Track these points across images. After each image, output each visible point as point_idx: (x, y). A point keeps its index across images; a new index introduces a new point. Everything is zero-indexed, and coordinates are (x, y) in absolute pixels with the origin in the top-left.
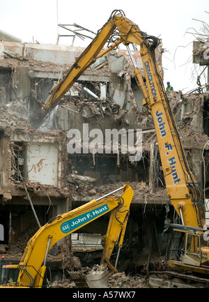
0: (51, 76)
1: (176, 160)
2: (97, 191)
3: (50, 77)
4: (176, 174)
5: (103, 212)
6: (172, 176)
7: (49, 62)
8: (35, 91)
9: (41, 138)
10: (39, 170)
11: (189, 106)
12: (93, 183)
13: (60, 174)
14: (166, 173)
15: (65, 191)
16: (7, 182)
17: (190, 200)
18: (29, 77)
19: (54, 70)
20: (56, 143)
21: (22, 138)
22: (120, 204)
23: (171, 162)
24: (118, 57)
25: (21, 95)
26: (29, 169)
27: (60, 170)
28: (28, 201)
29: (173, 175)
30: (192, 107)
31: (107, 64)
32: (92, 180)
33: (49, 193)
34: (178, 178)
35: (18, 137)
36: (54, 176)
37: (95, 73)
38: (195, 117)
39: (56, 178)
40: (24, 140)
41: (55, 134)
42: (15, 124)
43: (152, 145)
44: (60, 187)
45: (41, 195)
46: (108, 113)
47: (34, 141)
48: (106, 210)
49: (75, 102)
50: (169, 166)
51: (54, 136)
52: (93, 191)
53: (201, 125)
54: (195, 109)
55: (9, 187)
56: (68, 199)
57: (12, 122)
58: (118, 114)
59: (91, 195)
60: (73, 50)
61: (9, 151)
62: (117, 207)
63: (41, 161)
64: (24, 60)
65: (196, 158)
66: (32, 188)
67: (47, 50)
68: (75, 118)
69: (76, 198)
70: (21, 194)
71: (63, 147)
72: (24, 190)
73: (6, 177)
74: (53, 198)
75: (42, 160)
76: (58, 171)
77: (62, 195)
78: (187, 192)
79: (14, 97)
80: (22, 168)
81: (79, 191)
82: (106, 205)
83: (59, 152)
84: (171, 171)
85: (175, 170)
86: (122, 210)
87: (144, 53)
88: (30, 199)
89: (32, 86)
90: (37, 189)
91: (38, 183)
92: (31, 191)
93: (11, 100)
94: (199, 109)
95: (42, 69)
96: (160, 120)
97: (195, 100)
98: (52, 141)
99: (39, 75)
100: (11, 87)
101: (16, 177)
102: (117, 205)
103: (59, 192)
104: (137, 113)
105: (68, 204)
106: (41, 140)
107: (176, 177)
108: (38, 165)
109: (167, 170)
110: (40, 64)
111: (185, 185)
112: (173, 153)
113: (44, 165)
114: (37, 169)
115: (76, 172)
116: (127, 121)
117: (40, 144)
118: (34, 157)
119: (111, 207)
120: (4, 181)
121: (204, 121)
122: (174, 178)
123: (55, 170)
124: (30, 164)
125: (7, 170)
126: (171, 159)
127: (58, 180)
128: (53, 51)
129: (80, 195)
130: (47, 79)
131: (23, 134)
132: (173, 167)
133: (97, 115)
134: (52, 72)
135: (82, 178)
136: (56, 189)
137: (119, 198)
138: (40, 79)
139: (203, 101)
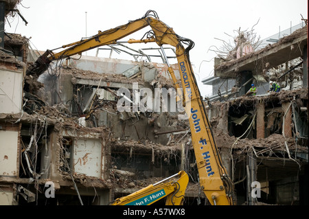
0: (92, 83)
1: (211, 154)
2: (136, 184)
3: (90, 84)
4: (210, 167)
5: (160, 196)
6: (205, 169)
7: (90, 71)
8: (77, 96)
9: (87, 134)
10: (84, 163)
11: (215, 111)
12: (132, 176)
13: (103, 167)
14: (199, 166)
15: (109, 183)
16: (55, 172)
17: (224, 192)
18: (72, 83)
19: (95, 78)
20: (101, 139)
21: (70, 134)
22: (175, 189)
23: (205, 156)
24: (150, 69)
25: (64, 99)
26: (75, 162)
27: (103, 164)
28: (75, 191)
29: (207, 168)
30: (217, 112)
31: (141, 75)
32: (131, 174)
33: (94, 184)
34: (212, 171)
35: (66, 133)
36: (98, 169)
37: (130, 82)
38: (221, 121)
39: (99, 171)
40: (71, 135)
41: (100, 130)
42: (63, 121)
43: (183, 145)
44: (103, 179)
45: (87, 185)
46: (142, 117)
47: (81, 136)
48: (162, 195)
49: (113, 106)
50: (203, 160)
51: (99, 132)
52: (132, 184)
53: (226, 128)
54: (220, 114)
55: (58, 178)
56: (111, 190)
57: (61, 118)
58: (151, 117)
59: (130, 187)
60: (111, 61)
61: (58, 144)
62: (173, 193)
63: (86, 155)
64: (68, 68)
65: (225, 156)
66: (79, 179)
67: (88, 61)
68: (113, 120)
69: (117, 190)
70: (68, 184)
71: (106, 143)
72: (72, 180)
73: (55, 168)
74: (98, 188)
75: (88, 154)
76: (102, 165)
77: (106, 186)
78: (221, 184)
79: (58, 100)
80: (70, 160)
81: (120, 184)
82: (163, 190)
83: (103, 147)
84: (204, 164)
85: (209, 164)
86: (178, 195)
87: (180, 54)
88: (77, 189)
89: (75, 92)
90: (83, 180)
91: (84, 175)
92: (78, 181)
93: (55, 103)
94: (224, 114)
95: (84, 77)
96: (195, 116)
97: (220, 106)
98: (97, 137)
99: (81, 82)
100: (56, 92)
101: (64, 169)
102: (173, 190)
103: (103, 183)
104: (168, 117)
105: (111, 195)
106: (87, 136)
107: (211, 170)
108: (83, 158)
109: (201, 163)
110: (82, 72)
111: (219, 178)
112: (208, 147)
113: (88, 159)
114: (83, 162)
115: (116, 167)
116: (159, 124)
117: (86, 140)
118: (80, 151)
119: (168, 192)
120: (53, 172)
121: (229, 125)
122: (208, 171)
123: (99, 164)
124: (76, 157)
125: (56, 162)
126: (205, 153)
127: (102, 173)
128: (93, 61)
129: (121, 187)
130: (88, 86)
131: (71, 129)
132: (207, 161)
133: (133, 118)
134: (92, 80)
135: (122, 172)
136: (100, 180)
137: (175, 183)
138: (81, 85)
139: (228, 106)
